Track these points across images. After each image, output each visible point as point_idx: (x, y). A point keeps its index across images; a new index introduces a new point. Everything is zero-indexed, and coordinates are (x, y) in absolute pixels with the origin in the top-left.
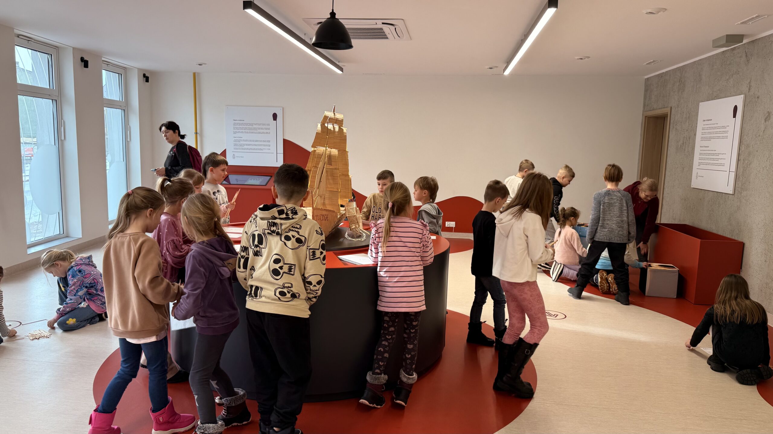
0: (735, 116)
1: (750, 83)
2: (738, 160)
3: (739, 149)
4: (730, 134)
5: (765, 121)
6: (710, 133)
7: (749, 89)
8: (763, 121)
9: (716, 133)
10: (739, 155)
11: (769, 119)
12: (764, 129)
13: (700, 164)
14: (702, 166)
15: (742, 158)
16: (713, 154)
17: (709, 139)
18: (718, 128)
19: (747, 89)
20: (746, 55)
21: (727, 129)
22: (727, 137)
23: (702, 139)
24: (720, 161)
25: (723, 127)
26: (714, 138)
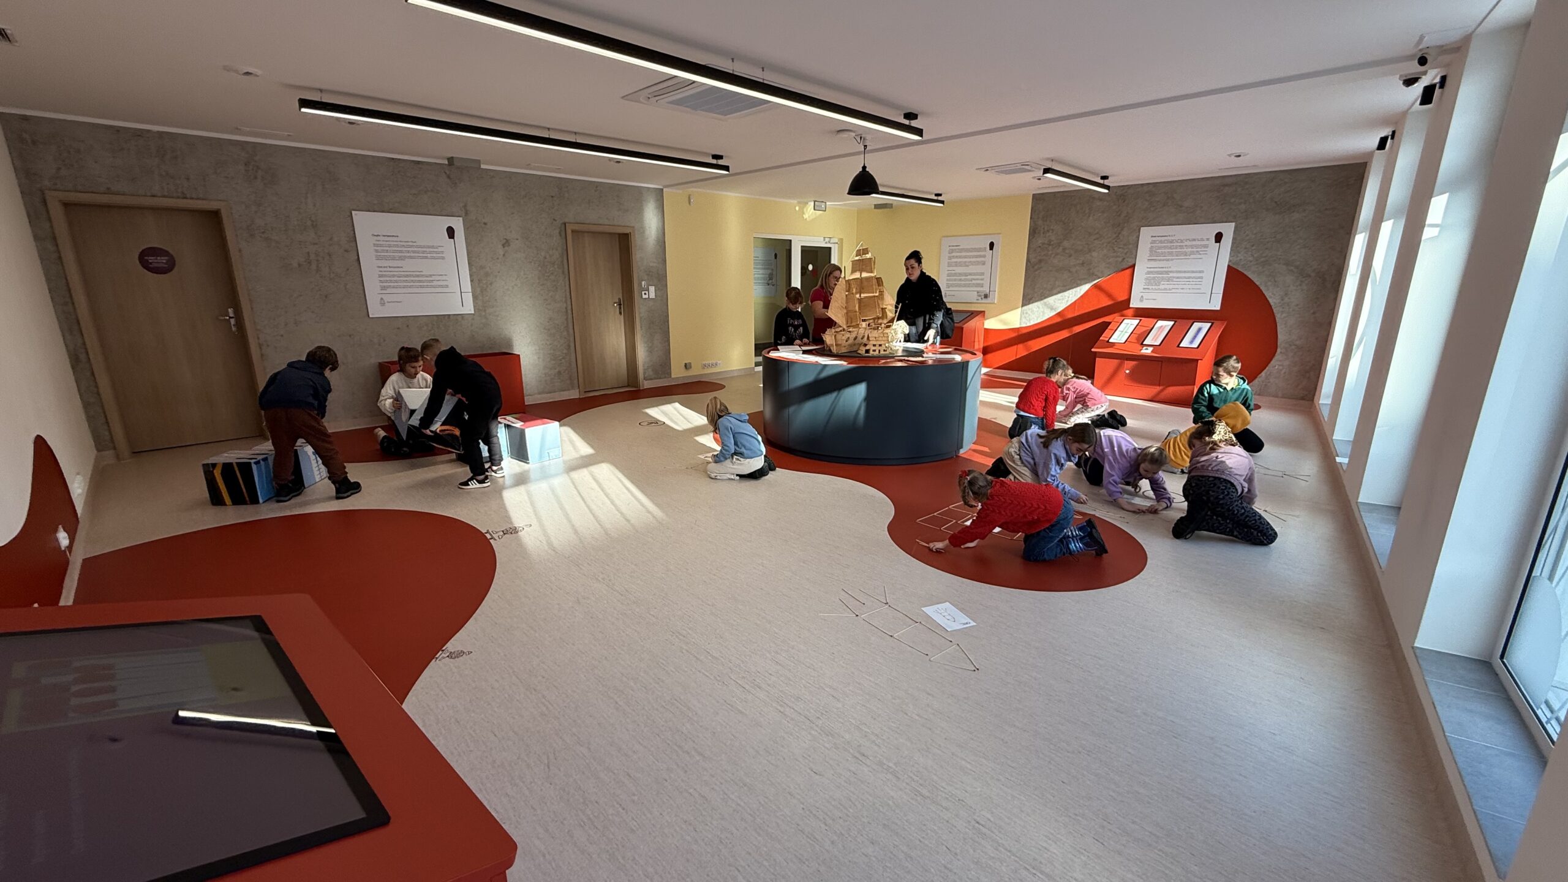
0: (451, 237)
1: (465, 206)
5: (504, 247)
6: (398, 251)
7: (466, 214)
8: (500, 246)
9: (416, 252)
11: (509, 245)
12: (503, 253)
13: (384, 288)
14: (389, 291)
16: (418, 276)
17: (401, 258)
18: (420, 247)
19: (464, 215)
20: (449, 177)
21: (440, 249)
22: (443, 258)
23: (378, 258)
24: (435, 283)
25: (433, 247)
26: (411, 257)
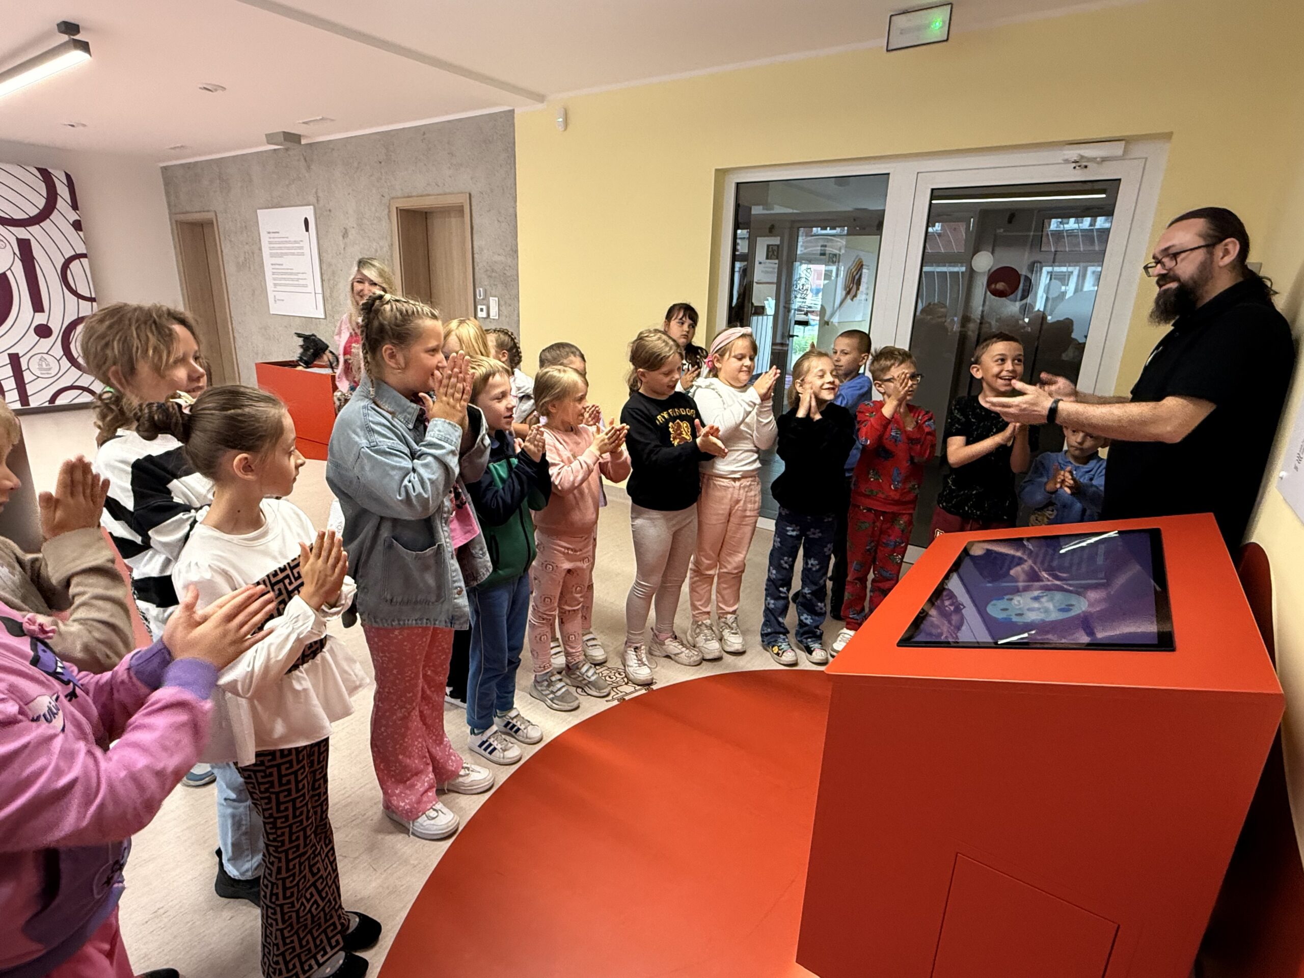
0: (307, 230)
1: (316, 193)
2: (322, 281)
3: (321, 269)
4: (306, 250)
5: (343, 237)
6: (280, 248)
7: (318, 200)
8: (341, 238)
9: (288, 248)
10: (322, 274)
11: (347, 236)
12: (343, 247)
13: (275, 285)
14: (279, 288)
15: (325, 277)
16: (291, 274)
17: (282, 255)
18: (289, 242)
19: (315, 200)
20: (305, 159)
21: (301, 244)
22: (303, 254)
23: (272, 255)
24: (301, 282)
25: (296, 242)
26: (286, 254)
